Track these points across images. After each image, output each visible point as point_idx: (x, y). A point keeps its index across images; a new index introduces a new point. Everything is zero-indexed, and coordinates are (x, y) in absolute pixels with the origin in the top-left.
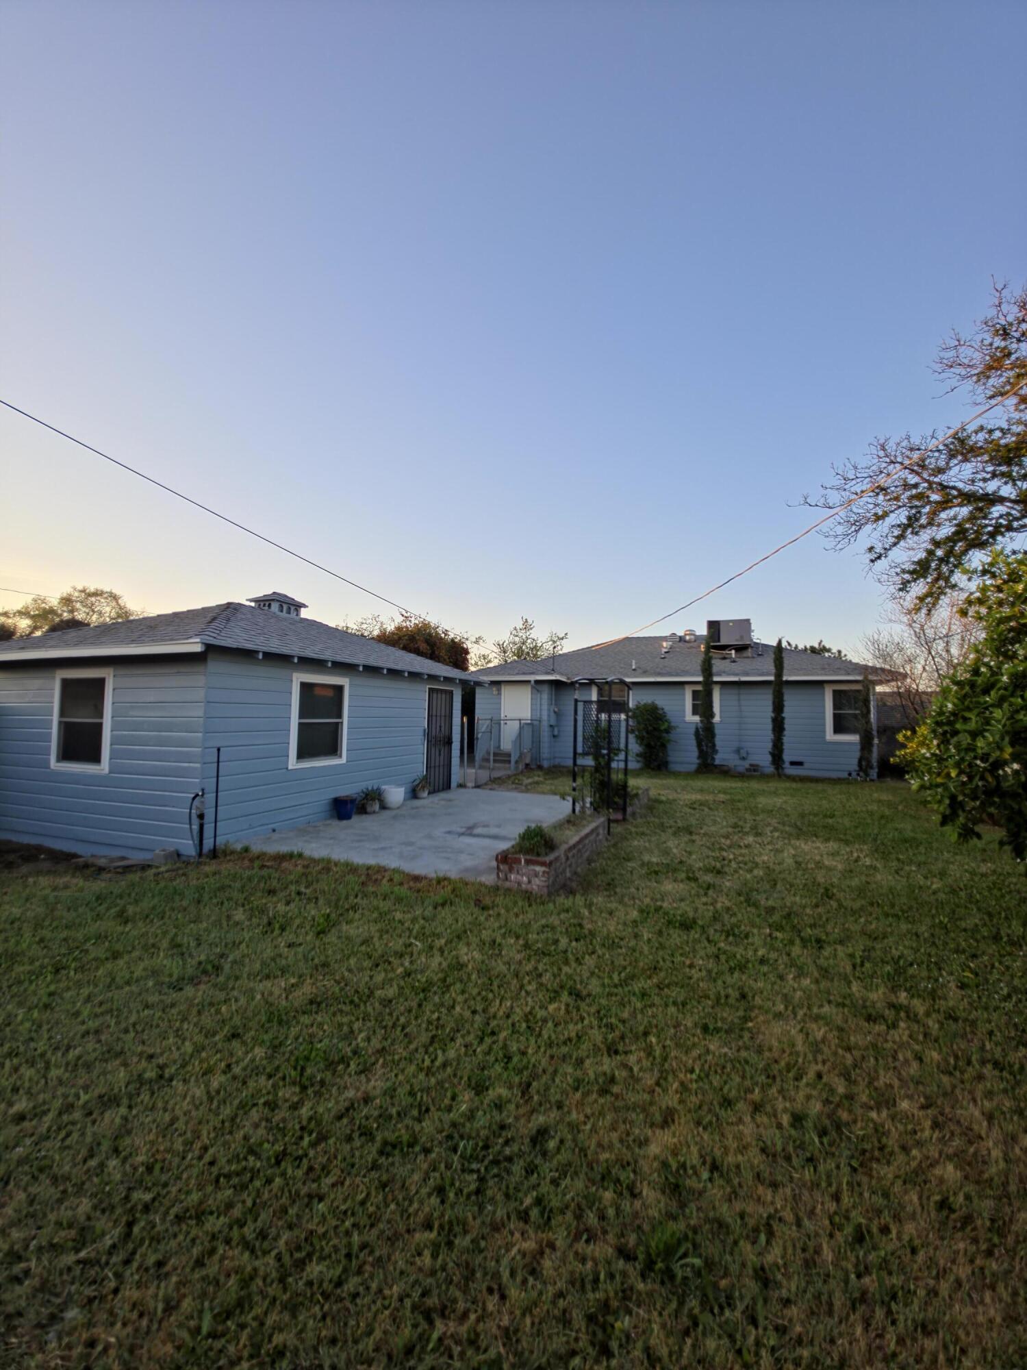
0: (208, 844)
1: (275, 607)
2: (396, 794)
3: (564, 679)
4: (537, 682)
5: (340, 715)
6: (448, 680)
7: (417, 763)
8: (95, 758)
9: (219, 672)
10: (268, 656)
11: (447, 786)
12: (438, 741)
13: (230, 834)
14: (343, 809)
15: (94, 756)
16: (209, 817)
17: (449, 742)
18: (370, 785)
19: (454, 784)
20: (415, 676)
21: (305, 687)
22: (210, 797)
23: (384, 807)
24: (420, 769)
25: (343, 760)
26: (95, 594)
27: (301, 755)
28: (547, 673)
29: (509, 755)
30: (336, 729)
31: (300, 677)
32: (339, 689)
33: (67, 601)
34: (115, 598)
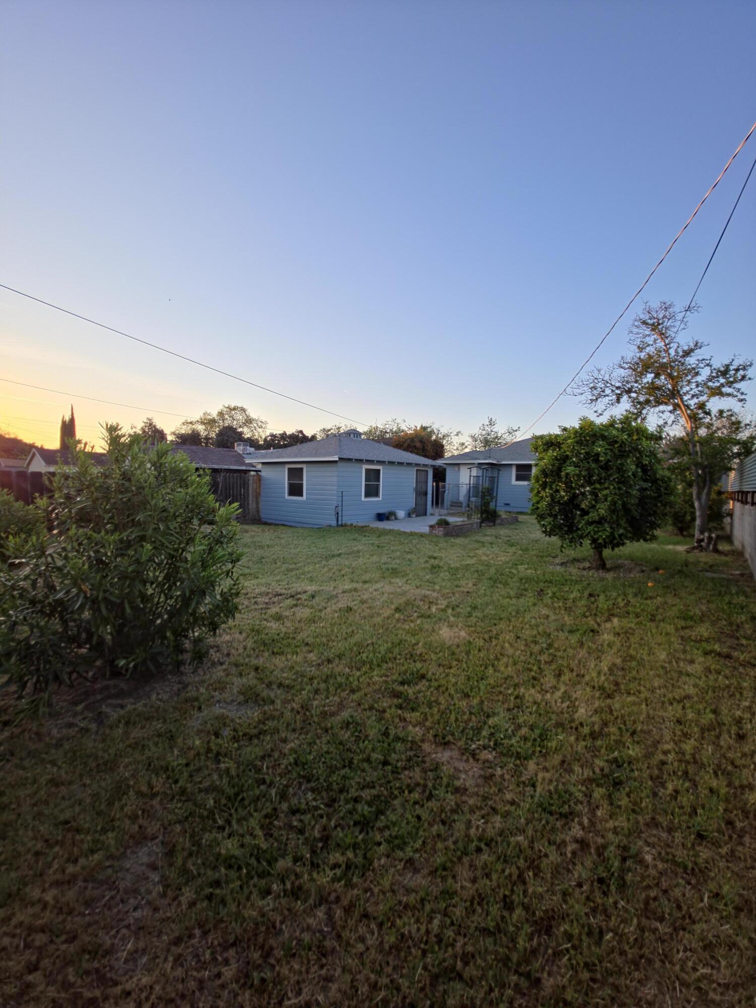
0: (340, 523)
1: (352, 435)
2: (401, 514)
3: (495, 462)
4: (479, 464)
5: (379, 481)
6: (425, 465)
7: (411, 501)
8: (301, 495)
9: (343, 467)
10: (356, 460)
11: (425, 514)
12: (421, 493)
13: (346, 520)
14: (381, 517)
15: (300, 494)
16: (340, 514)
17: (426, 494)
18: (390, 509)
19: (428, 514)
20: (409, 464)
21: (367, 471)
22: (340, 508)
23: (396, 519)
24: (412, 504)
25: (380, 499)
26: (234, 409)
27: (367, 495)
28: (485, 459)
29: (461, 503)
30: (377, 487)
31: (366, 466)
32: (379, 471)
33: (221, 414)
34: (243, 410)
